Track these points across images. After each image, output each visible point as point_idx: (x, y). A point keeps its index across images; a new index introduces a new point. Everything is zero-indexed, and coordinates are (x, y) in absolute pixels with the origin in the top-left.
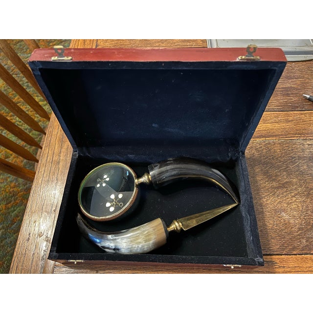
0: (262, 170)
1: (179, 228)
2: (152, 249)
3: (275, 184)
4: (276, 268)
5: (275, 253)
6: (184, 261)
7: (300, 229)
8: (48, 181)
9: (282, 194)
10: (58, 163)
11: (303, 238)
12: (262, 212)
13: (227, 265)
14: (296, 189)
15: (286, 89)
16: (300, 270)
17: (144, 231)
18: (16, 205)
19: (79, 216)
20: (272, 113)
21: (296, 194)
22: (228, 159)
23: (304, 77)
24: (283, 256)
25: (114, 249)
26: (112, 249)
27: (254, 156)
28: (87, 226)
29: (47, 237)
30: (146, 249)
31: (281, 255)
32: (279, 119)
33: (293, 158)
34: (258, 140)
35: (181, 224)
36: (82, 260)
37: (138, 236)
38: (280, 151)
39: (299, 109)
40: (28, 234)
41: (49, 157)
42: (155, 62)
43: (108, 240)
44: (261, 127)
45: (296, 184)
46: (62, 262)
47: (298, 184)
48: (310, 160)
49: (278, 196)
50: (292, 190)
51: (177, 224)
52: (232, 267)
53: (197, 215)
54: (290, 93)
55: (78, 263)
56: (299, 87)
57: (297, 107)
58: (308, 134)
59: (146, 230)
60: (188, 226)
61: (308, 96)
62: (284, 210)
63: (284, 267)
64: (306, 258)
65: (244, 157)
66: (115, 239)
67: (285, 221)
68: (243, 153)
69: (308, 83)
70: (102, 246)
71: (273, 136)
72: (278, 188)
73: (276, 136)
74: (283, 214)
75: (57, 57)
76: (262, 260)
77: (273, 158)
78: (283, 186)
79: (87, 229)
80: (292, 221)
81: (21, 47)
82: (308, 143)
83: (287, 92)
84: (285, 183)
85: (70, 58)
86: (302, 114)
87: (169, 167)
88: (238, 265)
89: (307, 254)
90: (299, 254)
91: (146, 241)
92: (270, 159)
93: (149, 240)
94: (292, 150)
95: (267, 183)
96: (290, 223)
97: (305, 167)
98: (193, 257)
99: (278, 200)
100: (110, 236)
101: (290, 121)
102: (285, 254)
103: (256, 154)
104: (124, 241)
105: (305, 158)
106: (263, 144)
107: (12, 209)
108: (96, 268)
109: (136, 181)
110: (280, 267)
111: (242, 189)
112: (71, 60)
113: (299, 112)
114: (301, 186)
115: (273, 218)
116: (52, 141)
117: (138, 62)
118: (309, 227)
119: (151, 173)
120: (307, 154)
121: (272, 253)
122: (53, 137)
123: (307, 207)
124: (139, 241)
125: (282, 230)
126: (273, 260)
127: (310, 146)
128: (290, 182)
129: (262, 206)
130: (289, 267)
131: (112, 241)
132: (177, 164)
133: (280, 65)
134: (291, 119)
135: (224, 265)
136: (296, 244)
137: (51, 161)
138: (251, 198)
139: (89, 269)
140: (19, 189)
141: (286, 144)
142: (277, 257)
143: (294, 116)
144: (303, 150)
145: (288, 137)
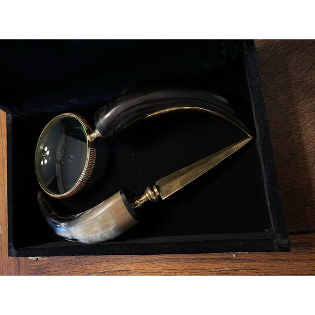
1: (154, 198)
37: (91, 224)
51: (150, 192)
60: (168, 192)
91: (103, 228)
93: (108, 226)
109: (88, 137)
119: (97, 126)
132: (132, 99)
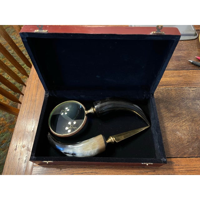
0: (164, 106)
1: (113, 141)
2: (97, 154)
3: (172, 114)
4: (174, 166)
5: (173, 156)
6: (117, 161)
7: (188, 142)
8: (29, 112)
9: (177, 120)
10: (35, 101)
11: (190, 147)
12: (165, 132)
13: (144, 163)
14: (185, 117)
15: (178, 57)
16: (189, 167)
17: (92, 142)
18: (4, 132)
19: (49, 134)
20: (170, 71)
21: (185, 121)
22: (143, 98)
23: (188, 50)
24: (178, 158)
25: (72, 154)
26: (71, 154)
27: (159, 97)
28: (55, 140)
29: (28, 148)
30: (92, 154)
31: (177, 158)
32: (174, 75)
33: (183, 99)
34: (161, 88)
35: (114, 138)
36: (51, 161)
37: (88, 145)
38: (175, 95)
39: (186, 69)
40: (16, 146)
41: (29, 97)
42: (100, 34)
43: (68, 148)
44: (163, 79)
45: (185, 114)
46: (38, 163)
47: (187, 114)
48: (193, 100)
49: (174, 121)
50: (183, 118)
51: (112, 138)
52: (147, 165)
53: (124, 133)
54: (180, 59)
55: (49, 163)
56: (186, 56)
57: (185, 68)
58: (192, 84)
59: (93, 142)
60: (119, 140)
61: (191, 61)
62: (178, 130)
63: (179, 165)
64: (193, 160)
65: (153, 97)
66: (73, 148)
67: (179, 137)
68: (153, 95)
69: (191, 53)
70: (64, 153)
71: (170, 85)
72: (174, 117)
73: (172, 85)
74: (178, 133)
75: (38, 30)
76: (165, 160)
77: (171, 99)
78: (177, 115)
79: (54, 142)
80: (183, 137)
81: (9, 31)
82: (192, 89)
83: (178, 59)
84: (178, 114)
85: (46, 31)
86: (188, 72)
87: (107, 103)
88: (151, 163)
89: (193, 157)
90: (188, 157)
91: (93, 149)
92: (169, 99)
94: (183, 94)
95: (167, 114)
96: (182, 138)
97: (191, 104)
98: (122, 158)
99: (175, 124)
100: (70, 146)
101: (181, 76)
102: (179, 157)
103: (160, 96)
104: (79, 149)
105: (191, 99)
106: (165, 90)
107: (2, 135)
108: (60, 167)
109: (86, 112)
110: (176, 165)
111: (152, 117)
112: (47, 32)
113: (186, 71)
114: (188, 116)
115: (172, 135)
116: (31, 88)
117: (90, 34)
118: (194, 141)
119: (95, 107)
120: (191, 96)
121: (171, 156)
122: (32, 85)
123: (192, 128)
124: (88, 148)
125: (177, 142)
126: (172, 161)
127: (193, 91)
128: (182, 113)
129: (164, 128)
130: (182, 165)
131: (71, 149)
132: (112, 101)
133: (176, 37)
134: (181, 75)
135: (142, 163)
136: (186, 151)
137: (30, 100)
138: (158, 122)
139: (55, 167)
140: (6, 122)
141: (178, 90)
142: (175, 159)
143: (183, 73)
144: (189, 94)
145: (180, 86)
